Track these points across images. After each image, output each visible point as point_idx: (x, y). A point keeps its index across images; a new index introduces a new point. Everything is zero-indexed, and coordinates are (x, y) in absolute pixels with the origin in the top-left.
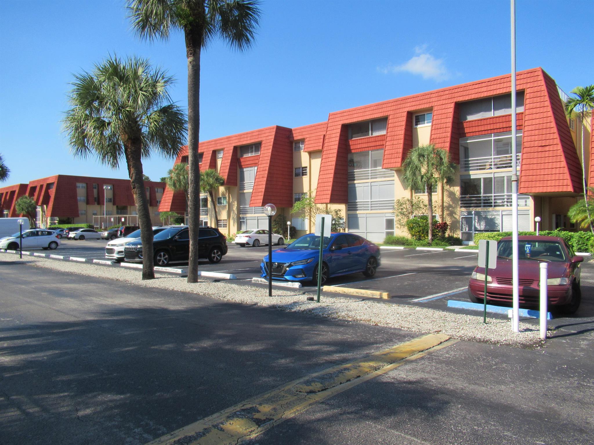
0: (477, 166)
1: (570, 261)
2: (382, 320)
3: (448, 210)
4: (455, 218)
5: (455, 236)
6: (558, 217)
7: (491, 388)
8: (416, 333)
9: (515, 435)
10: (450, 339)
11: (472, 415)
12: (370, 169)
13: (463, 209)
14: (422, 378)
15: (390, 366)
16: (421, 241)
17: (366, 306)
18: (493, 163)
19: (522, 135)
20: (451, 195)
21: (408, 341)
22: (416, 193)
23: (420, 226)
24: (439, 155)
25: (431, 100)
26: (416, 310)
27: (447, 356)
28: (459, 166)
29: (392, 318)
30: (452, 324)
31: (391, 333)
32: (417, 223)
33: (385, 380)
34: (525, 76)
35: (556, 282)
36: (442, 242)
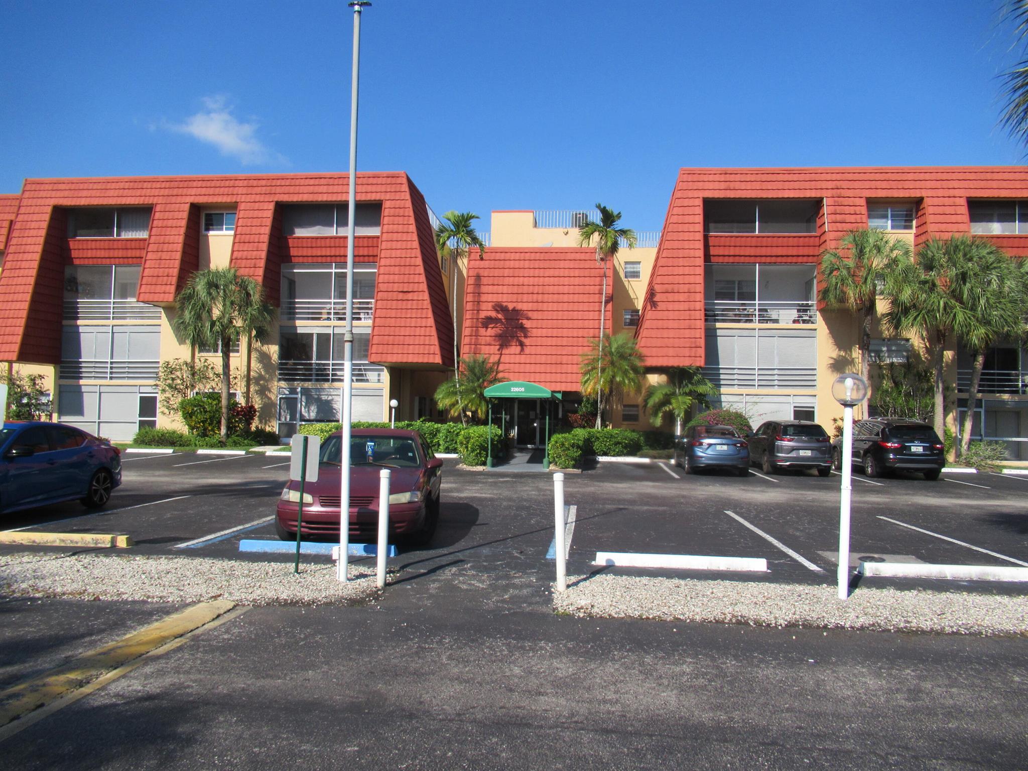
0: (309, 313)
1: (426, 466)
2: (110, 589)
3: (257, 383)
4: (270, 399)
5: (268, 429)
6: (422, 401)
7: (292, 678)
8: (175, 604)
9: (317, 747)
10: (235, 606)
11: (253, 730)
12: (112, 300)
13: (283, 384)
14: (174, 685)
15: (112, 674)
16: (207, 439)
17: (79, 566)
18: (332, 311)
19: (376, 271)
20: (264, 358)
21: (157, 620)
22: (200, 351)
23: (206, 412)
24: (245, 289)
25: (236, 191)
26: (180, 562)
27: (226, 637)
28: (279, 310)
29: (131, 582)
30: (243, 580)
31: (125, 612)
32: (201, 406)
33: (98, 702)
34: (384, 181)
35: (404, 498)
36: (245, 439)
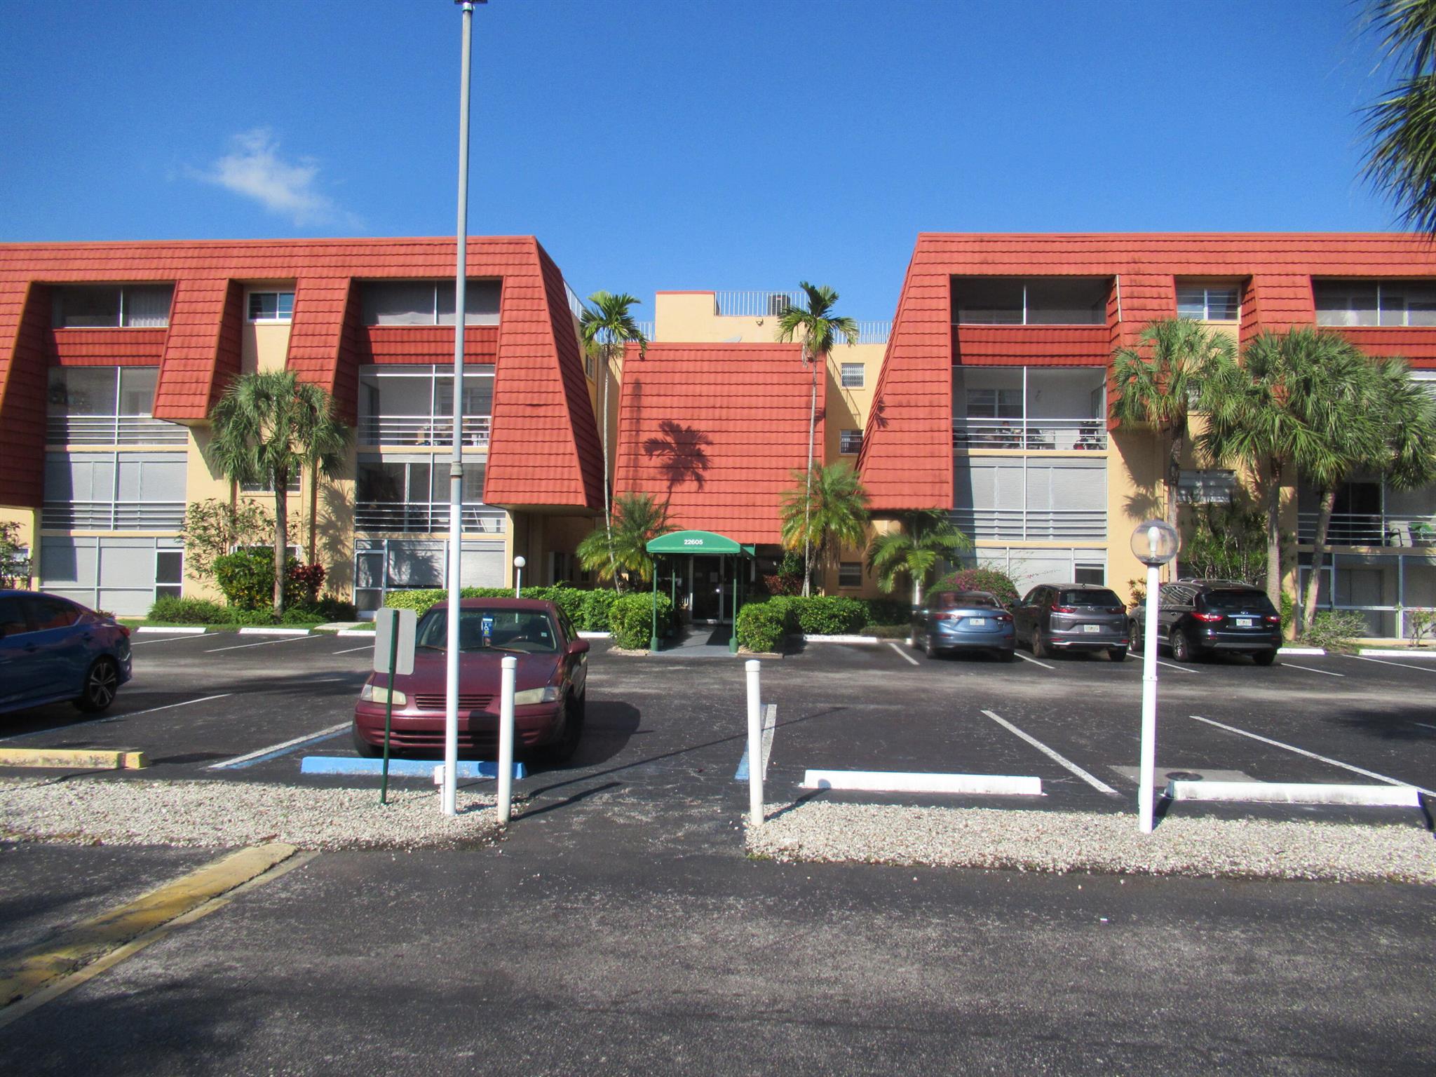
0: (398, 435)
1: (566, 651)
2: (117, 829)
3: (324, 533)
4: (342, 554)
5: (341, 598)
6: (559, 557)
7: (378, 954)
8: (210, 850)
9: (415, 1052)
10: (296, 852)
11: (324, 1029)
12: (117, 417)
13: (362, 535)
14: (209, 965)
15: (120, 951)
16: (254, 612)
17: (71, 795)
18: (432, 432)
19: (493, 375)
20: (335, 498)
21: (184, 873)
22: (244, 489)
23: (252, 574)
24: (308, 401)
25: (294, 262)
26: (217, 789)
27: (283, 896)
28: (356, 431)
29: (146, 819)
30: (307, 815)
31: (138, 861)
32: (244, 566)
33: (98, 993)
34: (504, 248)
35: (535, 696)
36: (308, 613)
